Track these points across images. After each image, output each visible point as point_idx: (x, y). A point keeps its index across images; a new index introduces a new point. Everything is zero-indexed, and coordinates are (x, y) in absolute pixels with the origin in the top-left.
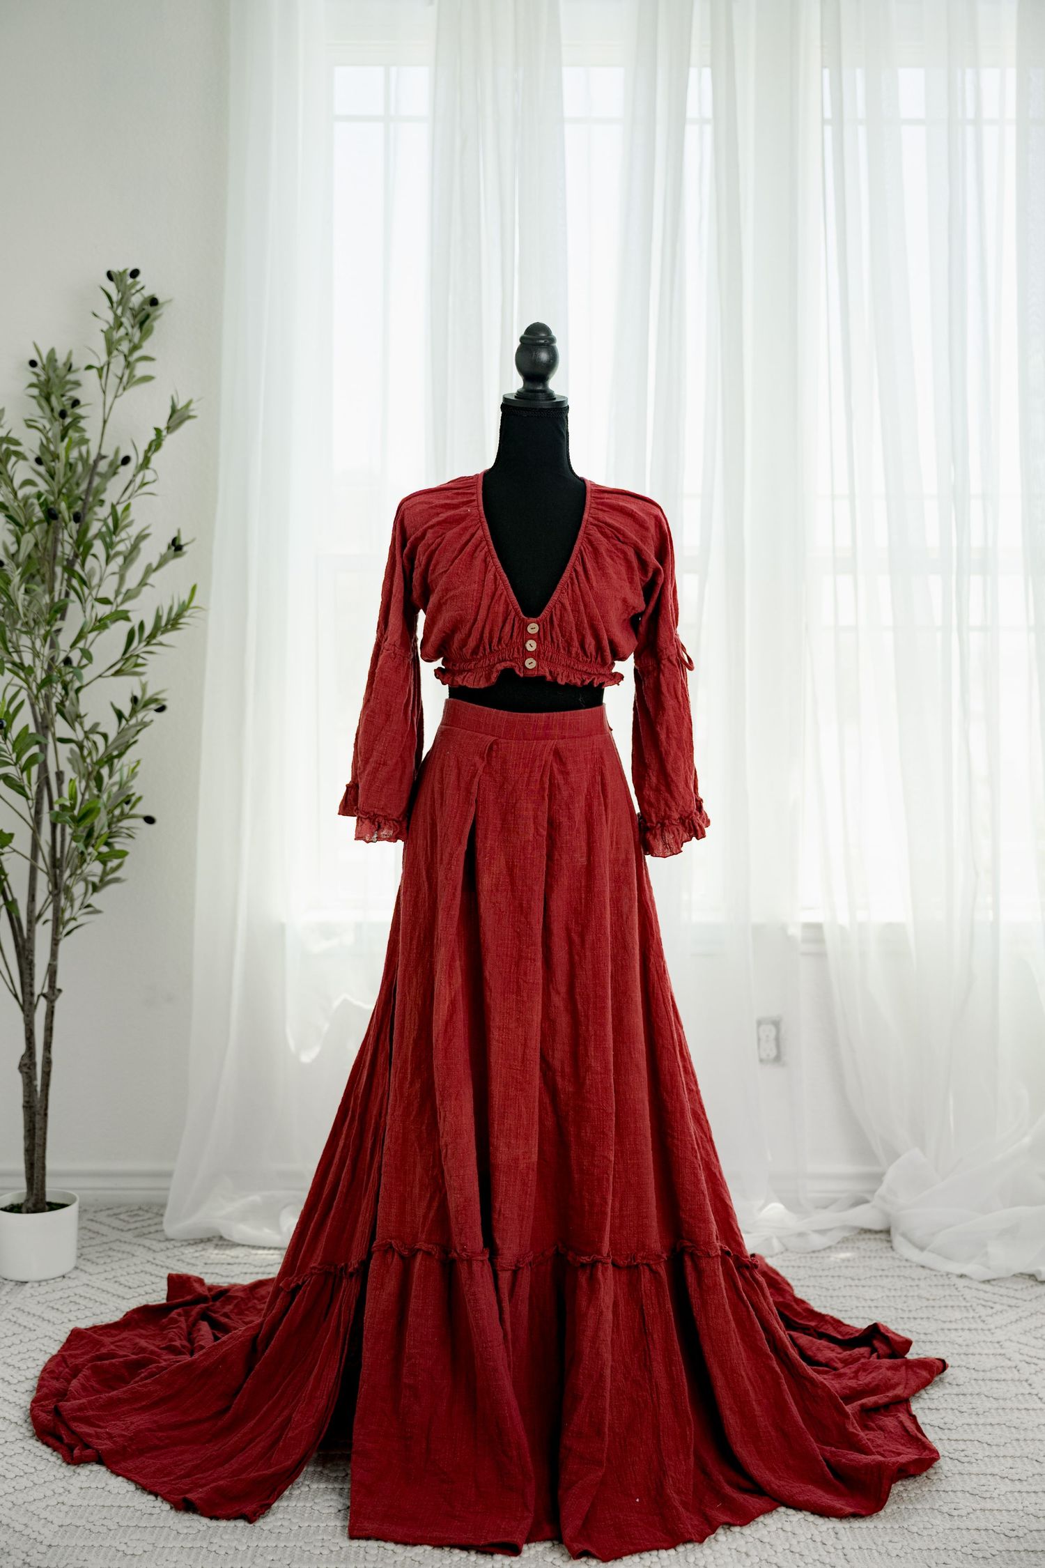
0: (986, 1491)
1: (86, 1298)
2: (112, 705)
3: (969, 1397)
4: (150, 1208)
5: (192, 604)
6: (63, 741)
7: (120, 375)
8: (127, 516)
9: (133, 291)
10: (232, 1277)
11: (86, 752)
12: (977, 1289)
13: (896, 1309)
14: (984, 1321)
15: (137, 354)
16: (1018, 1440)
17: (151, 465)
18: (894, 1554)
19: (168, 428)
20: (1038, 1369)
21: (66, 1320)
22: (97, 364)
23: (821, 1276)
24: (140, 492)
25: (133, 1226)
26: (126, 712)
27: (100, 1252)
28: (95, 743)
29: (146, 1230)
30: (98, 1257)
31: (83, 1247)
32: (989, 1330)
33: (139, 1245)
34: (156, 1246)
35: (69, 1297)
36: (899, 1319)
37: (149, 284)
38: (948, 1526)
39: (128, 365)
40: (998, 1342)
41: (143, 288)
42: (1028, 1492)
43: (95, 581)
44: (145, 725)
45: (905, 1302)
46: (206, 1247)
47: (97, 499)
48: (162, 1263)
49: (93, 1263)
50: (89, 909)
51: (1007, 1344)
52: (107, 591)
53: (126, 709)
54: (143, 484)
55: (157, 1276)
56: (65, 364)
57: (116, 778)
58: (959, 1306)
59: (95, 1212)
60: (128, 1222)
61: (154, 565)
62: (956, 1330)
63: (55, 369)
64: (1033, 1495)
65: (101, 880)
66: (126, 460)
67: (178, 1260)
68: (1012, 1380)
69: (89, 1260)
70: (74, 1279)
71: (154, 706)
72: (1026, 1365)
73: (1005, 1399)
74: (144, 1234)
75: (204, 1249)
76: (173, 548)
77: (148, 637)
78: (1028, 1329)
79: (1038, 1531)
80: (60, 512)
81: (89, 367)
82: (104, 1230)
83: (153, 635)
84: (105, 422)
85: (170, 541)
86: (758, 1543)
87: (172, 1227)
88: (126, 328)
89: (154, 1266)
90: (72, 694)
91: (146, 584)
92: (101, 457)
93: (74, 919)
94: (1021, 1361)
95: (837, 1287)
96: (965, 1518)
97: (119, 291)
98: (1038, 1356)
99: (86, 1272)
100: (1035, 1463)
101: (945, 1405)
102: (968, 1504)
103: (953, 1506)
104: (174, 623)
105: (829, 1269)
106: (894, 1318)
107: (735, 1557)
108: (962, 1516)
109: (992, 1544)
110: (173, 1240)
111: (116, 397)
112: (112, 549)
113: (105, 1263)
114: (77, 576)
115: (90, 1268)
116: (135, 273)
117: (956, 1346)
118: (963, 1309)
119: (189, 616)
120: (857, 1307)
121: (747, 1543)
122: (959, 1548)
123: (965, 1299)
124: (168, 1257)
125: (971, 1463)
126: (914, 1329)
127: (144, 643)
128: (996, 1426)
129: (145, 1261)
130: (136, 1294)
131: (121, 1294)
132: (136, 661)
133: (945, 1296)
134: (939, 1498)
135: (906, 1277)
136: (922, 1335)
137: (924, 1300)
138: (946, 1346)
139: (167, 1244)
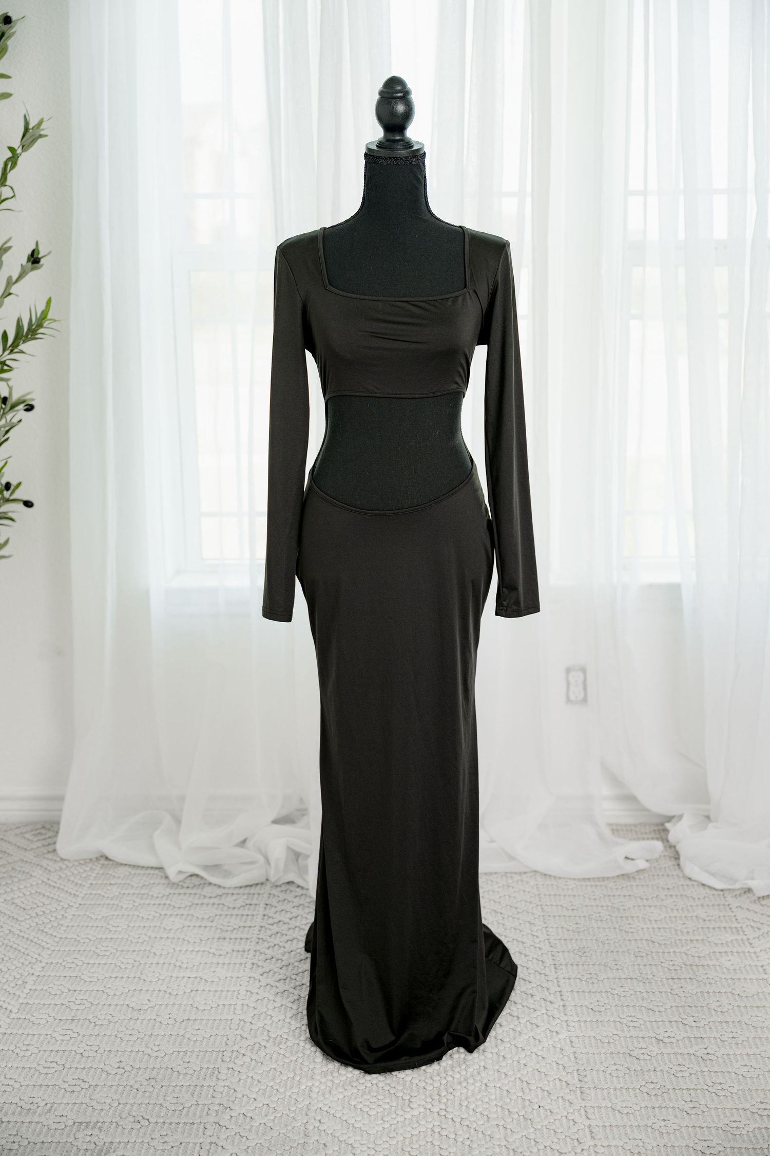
0: (737, 1128)
3: (731, 1025)
4: (52, 826)
5: (49, 317)
10: (112, 898)
12: (747, 909)
13: (676, 930)
17: (6, 184)
19: (23, 146)
23: (614, 896)
25: (35, 845)
27: (4, 873)
29: (44, 850)
32: (755, 953)
33: (38, 865)
34: (52, 866)
40: (762, 966)
44: (12, 426)
45: (684, 924)
46: (94, 867)
48: (54, 884)
54: (2, 201)
55: (48, 897)
58: (730, 928)
59: (6, 830)
60: (32, 841)
61: (14, 279)
62: (726, 952)
67: (68, 880)
71: (21, 407)
73: (762, 1028)
74: (44, 854)
75: (91, 869)
76: (32, 259)
77: (11, 346)
82: (11, 849)
83: (15, 344)
85: (30, 252)
87: (66, 845)
89: (47, 888)
91: (10, 294)
95: (627, 908)
101: (709, 1035)
102: (721, 1142)
103: (705, 1144)
104: (33, 332)
105: (623, 888)
106: (673, 940)
110: (66, 860)
113: (7, 884)
117: (725, 970)
118: (734, 930)
119: (45, 328)
120: (642, 928)
124: (61, 877)
125: (727, 1097)
126: (689, 953)
127: (8, 352)
128: (752, 1057)
129: (40, 882)
130: (29, 917)
131: (15, 917)
132: (2, 367)
133: (719, 917)
134: (696, 1134)
135: (687, 897)
136: (696, 958)
137: (701, 920)
138: (716, 971)
139: (60, 864)
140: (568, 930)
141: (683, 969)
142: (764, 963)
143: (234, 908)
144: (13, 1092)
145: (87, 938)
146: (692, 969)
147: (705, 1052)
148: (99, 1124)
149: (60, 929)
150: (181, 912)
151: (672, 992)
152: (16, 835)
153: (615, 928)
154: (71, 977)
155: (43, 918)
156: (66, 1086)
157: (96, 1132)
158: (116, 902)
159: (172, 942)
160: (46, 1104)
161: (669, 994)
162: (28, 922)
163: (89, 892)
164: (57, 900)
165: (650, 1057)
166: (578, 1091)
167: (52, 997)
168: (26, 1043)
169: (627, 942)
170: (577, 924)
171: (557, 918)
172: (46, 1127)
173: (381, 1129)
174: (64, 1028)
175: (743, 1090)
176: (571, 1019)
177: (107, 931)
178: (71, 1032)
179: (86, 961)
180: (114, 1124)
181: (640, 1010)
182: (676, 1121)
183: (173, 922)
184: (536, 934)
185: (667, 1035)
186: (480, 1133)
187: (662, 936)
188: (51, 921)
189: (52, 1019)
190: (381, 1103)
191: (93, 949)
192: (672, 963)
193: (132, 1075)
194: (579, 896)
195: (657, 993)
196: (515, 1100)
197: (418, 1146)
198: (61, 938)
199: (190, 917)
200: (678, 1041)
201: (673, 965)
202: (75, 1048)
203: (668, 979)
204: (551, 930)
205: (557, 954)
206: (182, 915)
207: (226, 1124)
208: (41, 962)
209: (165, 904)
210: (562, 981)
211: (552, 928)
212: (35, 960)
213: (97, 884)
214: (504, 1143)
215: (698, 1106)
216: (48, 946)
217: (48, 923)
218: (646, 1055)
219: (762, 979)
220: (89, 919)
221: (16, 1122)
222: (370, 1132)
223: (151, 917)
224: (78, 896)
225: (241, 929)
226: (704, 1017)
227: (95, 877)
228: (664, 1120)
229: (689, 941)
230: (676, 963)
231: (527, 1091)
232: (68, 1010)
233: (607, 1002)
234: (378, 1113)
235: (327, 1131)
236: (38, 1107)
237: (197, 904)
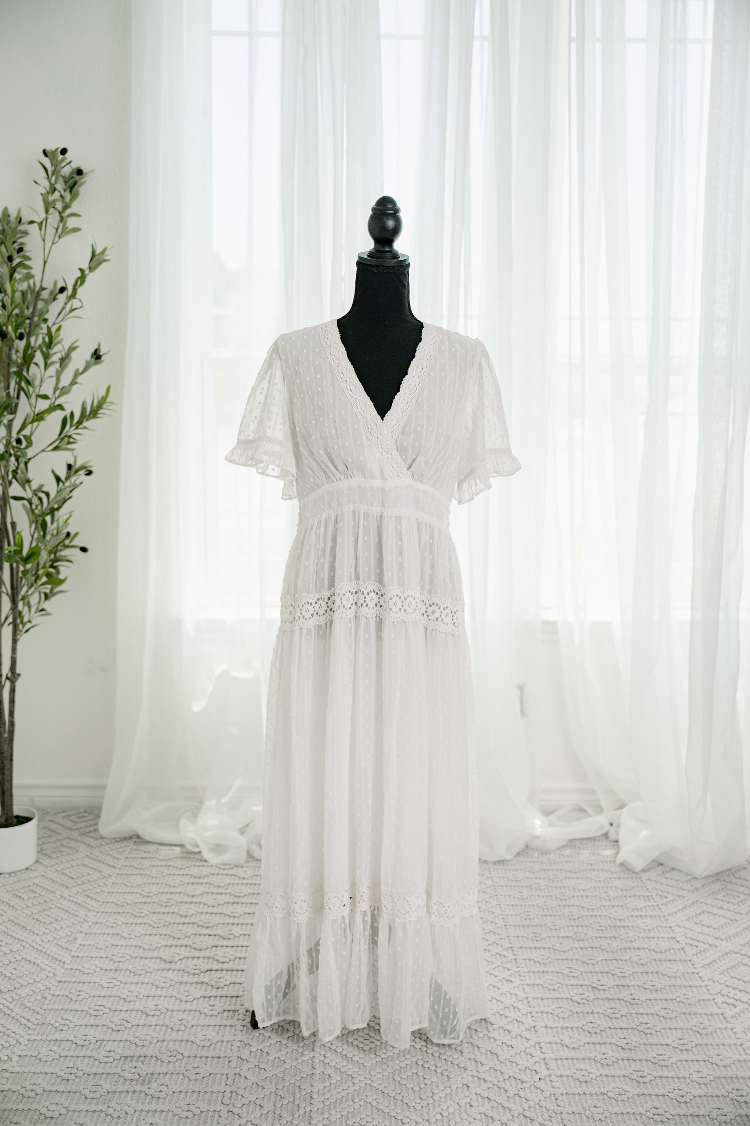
0: (663, 1060)
1: (41, 887)
2: (53, 472)
3: (650, 975)
5: (108, 400)
6: (16, 498)
7: (56, 227)
8: (58, 336)
9: (63, 165)
10: (144, 869)
11: (34, 507)
12: (656, 881)
13: (600, 898)
14: (660, 909)
15: (68, 212)
16: (685, 1013)
17: (77, 296)
18: (597, 1119)
19: (90, 268)
20: (699, 952)
21: (25, 907)
22: (38, 220)
23: (548, 870)
24: (70, 315)
25: (79, 826)
26: (63, 477)
27: (55, 848)
28: (40, 499)
29: (87, 830)
30: (53, 852)
31: (43, 843)
32: (664, 916)
33: (82, 842)
34: (94, 843)
35: (29, 886)
36: (602, 907)
37: (75, 159)
38: (636, 1092)
39: (62, 219)
40: (671, 927)
41: (70, 162)
42: (692, 1061)
43: (37, 383)
44: (75, 487)
45: (606, 893)
46: (128, 844)
47: (42, 319)
48: (96, 858)
49: (49, 856)
50: (43, 612)
51: (677, 929)
52: (47, 388)
53: (63, 475)
54: (72, 310)
55: (92, 868)
56: (16, 218)
57: (55, 525)
58: (643, 896)
59: (55, 814)
60: (76, 823)
61: (81, 370)
62: (641, 916)
63: (8, 223)
64: (696, 1063)
65: (51, 592)
66: (62, 290)
67: (108, 855)
68: (681, 960)
69: (46, 855)
70: (34, 871)
72: (690, 947)
73: (675, 977)
74: (87, 833)
75: (126, 845)
76: (95, 356)
77: (77, 423)
78: (690, 916)
79: (700, 1096)
80: (8, 333)
81: (32, 222)
82: (59, 829)
83: (80, 422)
84: (45, 263)
85: (93, 351)
86: (500, 1107)
87: (107, 827)
88: (60, 192)
89: (90, 861)
90: (22, 466)
91: (76, 383)
92: (42, 289)
93: (30, 621)
94: (686, 944)
96: (648, 1084)
97: (52, 165)
98: (698, 939)
99: (43, 865)
100: (697, 1034)
101: (633, 983)
102: (650, 1072)
103: (639, 1074)
104: (94, 413)
105: (555, 863)
106: (598, 906)
107: (483, 1121)
108: (646, 1083)
109: (668, 1110)
110: (104, 838)
111: (53, 243)
112: (49, 359)
113: (57, 857)
114: (23, 378)
115: (46, 861)
116: (64, 151)
117: (642, 931)
118: (646, 898)
119: (105, 409)
120: (573, 896)
121: (492, 1107)
122: (644, 1113)
123: (647, 890)
124: (101, 852)
125: (652, 1034)
126: (612, 916)
127: (74, 428)
128: (669, 1001)
129: (84, 856)
130: (76, 884)
131: (66, 884)
132: (69, 440)
133: (634, 887)
134: (630, 1066)
135: (607, 871)
136: (618, 921)
137: (619, 890)
138: (634, 931)
139: (101, 841)
140: (514, 898)
141: (609, 930)
142: (672, 925)
143: (244, 878)
144: (69, 1031)
145: (125, 902)
146: (616, 930)
147: (632, 997)
148: (142, 1058)
149: (102, 895)
150: (201, 880)
151: (602, 948)
152: (64, 817)
153: (551, 896)
154: (113, 934)
155: (88, 885)
156: (113, 1026)
157: (139, 1064)
158: (148, 873)
159: (195, 906)
160: (97, 1041)
161: (599, 950)
162: (77, 888)
163: (125, 864)
164: (99, 871)
165: (586, 1002)
166: (533, 1030)
167: (98, 951)
168: (78, 989)
169: (562, 908)
170: (521, 892)
171: (505, 888)
172: (97, 1061)
173: (374, 1062)
174: (109, 977)
175: (665, 1029)
176: (522, 970)
177: (141, 897)
178: (114, 981)
179: (125, 921)
180: (154, 1058)
181: (577, 963)
182: (614, 1054)
183: (195, 889)
184: (489, 900)
185: (600, 983)
186: (456, 1065)
187: (589, 902)
188: (94, 888)
189: (98, 970)
190: (373, 1040)
191: (131, 911)
192: (598, 924)
193: (167, 1017)
194: (521, 869)
195: (589, 949)
196: (482, 1038)
197: (406, 1077)
198: (104, 902)
199: (208, 885)
200: (609, 988)
201: (600, 926)
202: (119, 994)
203: (597, 938)
204: (501, 897)
205: (507, 917)
206: (202, 884)
207: (247, 1058)
208: (88, 922)
209: (187, 875)
210: (512, 939)
211: (501, 895)
212: (82, 920)
213: (131, 858)
214: (476, 1074)
215: (631, 1042)
216: (94, 908)
217: (92, 890)
218: (585, 1000)
219: (672, 938)
220: (126, 887)
221: (72, 1056)
222: (366, 1064)
223: (177, 885)
224: (116, 868)
225: (251, 896)
226: (628, 969)
227: (129, 852)
228: (604, 1054)
229: (611, 907)
230: (602, 925)
231: (491, 1030)
232: (112, 962)
233: (550, 956)
234: (371, 1048)
235: (330, 1064)
236: (90, 1043)
237: (214, 874)
